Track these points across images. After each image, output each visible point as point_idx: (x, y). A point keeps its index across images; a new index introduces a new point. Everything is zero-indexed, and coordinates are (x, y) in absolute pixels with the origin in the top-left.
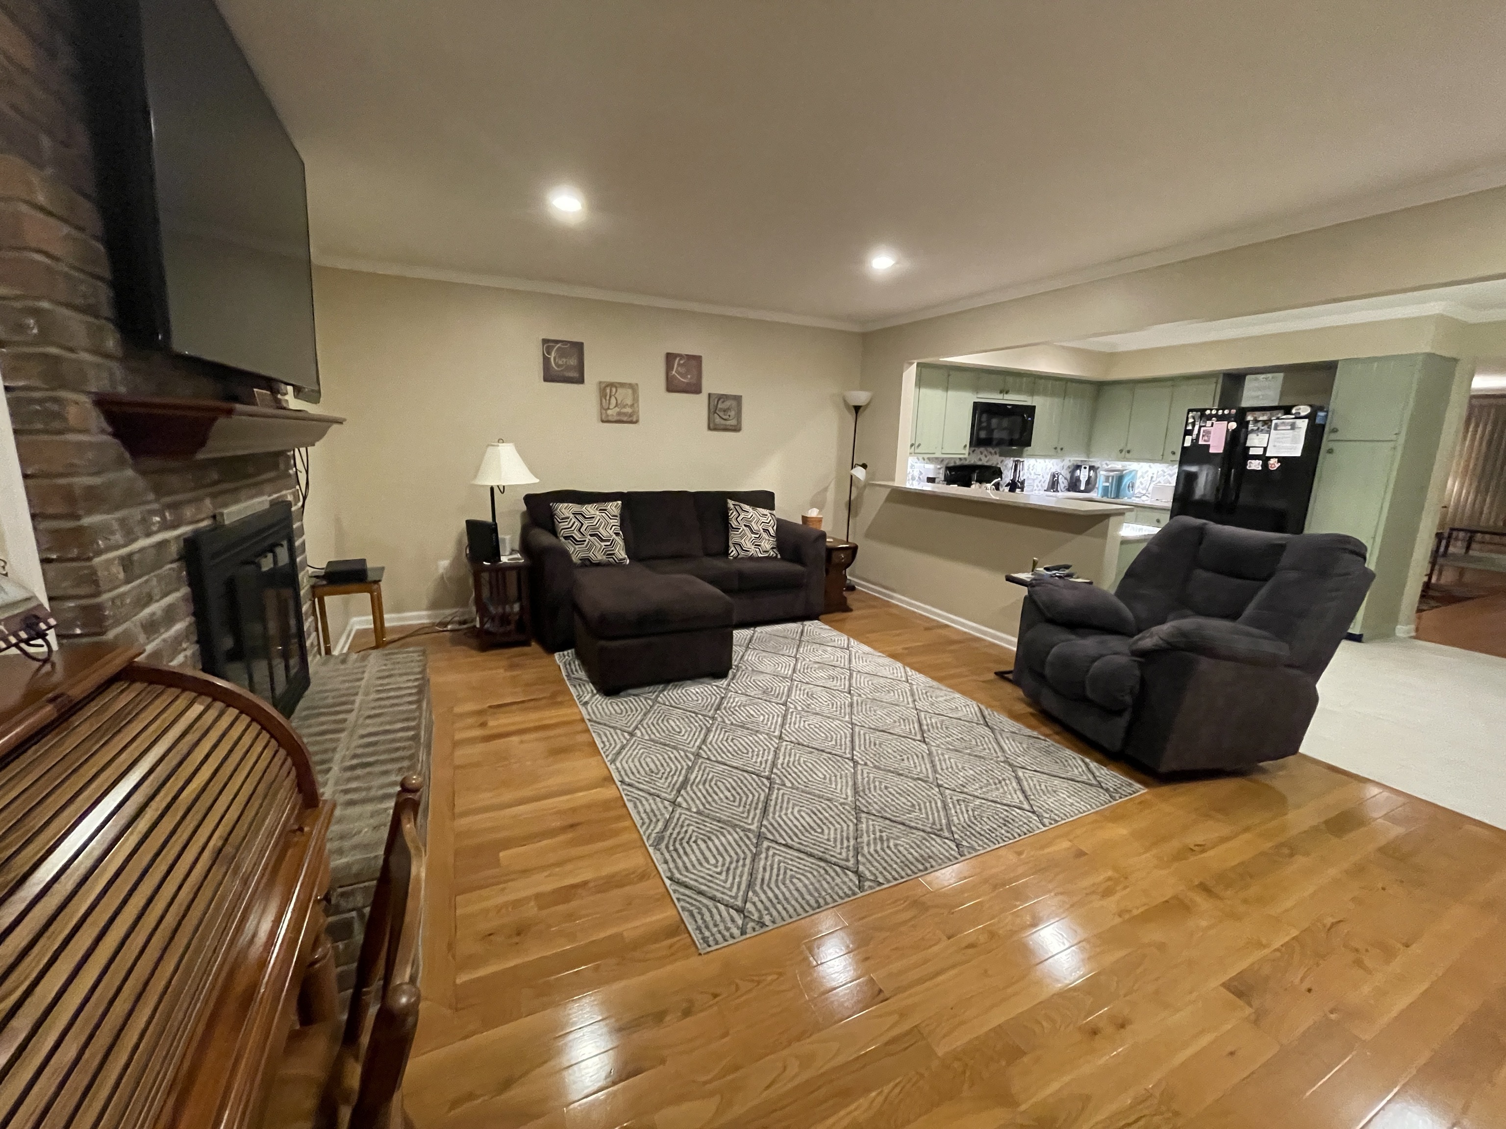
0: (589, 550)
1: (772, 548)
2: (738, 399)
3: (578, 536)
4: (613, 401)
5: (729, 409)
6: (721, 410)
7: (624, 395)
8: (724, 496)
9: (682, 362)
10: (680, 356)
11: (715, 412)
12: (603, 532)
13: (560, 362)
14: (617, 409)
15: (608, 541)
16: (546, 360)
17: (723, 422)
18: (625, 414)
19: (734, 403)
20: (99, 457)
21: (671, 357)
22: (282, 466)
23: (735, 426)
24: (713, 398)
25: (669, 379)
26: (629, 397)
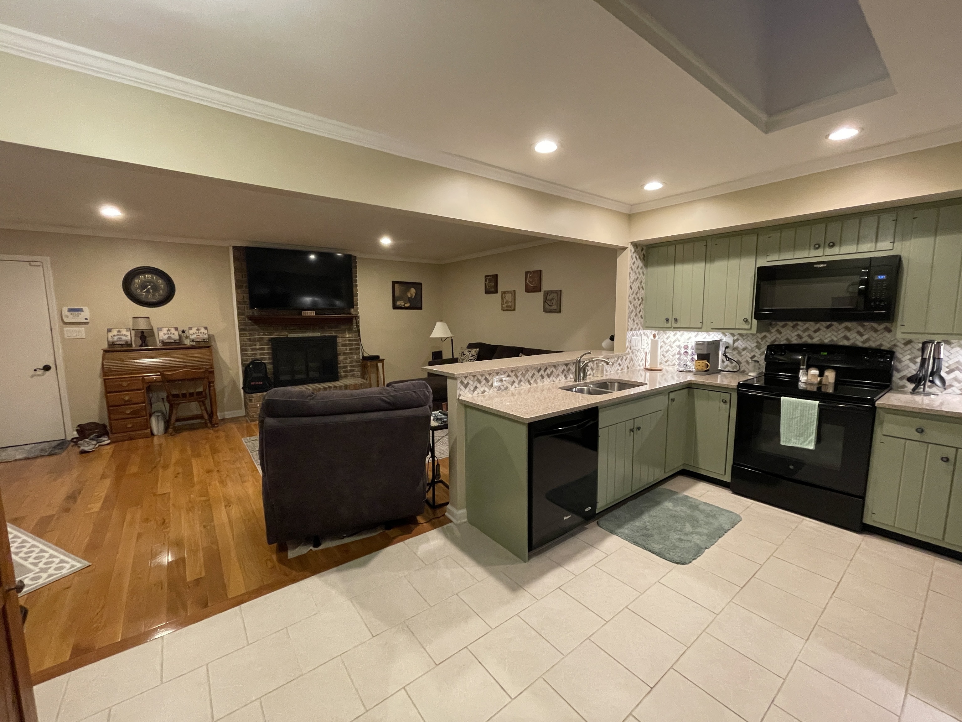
2: (560, 292)
4: (505, 301)
5: (553, 299)
6: (549, 300)
7: (509, 297)
9: (531, 275)
10: (531, 272)
11: (546, 301)
13: (490, 285)
14: (506, 304)
16: (485, 284)
18: (509, 306)
19: (555, 295)
20: (246, 324)
21: (527, 273)
22: (343, 327)
23: (556, 309)
24: (547, 293)
25: (526, 285)
26: (511, 298)
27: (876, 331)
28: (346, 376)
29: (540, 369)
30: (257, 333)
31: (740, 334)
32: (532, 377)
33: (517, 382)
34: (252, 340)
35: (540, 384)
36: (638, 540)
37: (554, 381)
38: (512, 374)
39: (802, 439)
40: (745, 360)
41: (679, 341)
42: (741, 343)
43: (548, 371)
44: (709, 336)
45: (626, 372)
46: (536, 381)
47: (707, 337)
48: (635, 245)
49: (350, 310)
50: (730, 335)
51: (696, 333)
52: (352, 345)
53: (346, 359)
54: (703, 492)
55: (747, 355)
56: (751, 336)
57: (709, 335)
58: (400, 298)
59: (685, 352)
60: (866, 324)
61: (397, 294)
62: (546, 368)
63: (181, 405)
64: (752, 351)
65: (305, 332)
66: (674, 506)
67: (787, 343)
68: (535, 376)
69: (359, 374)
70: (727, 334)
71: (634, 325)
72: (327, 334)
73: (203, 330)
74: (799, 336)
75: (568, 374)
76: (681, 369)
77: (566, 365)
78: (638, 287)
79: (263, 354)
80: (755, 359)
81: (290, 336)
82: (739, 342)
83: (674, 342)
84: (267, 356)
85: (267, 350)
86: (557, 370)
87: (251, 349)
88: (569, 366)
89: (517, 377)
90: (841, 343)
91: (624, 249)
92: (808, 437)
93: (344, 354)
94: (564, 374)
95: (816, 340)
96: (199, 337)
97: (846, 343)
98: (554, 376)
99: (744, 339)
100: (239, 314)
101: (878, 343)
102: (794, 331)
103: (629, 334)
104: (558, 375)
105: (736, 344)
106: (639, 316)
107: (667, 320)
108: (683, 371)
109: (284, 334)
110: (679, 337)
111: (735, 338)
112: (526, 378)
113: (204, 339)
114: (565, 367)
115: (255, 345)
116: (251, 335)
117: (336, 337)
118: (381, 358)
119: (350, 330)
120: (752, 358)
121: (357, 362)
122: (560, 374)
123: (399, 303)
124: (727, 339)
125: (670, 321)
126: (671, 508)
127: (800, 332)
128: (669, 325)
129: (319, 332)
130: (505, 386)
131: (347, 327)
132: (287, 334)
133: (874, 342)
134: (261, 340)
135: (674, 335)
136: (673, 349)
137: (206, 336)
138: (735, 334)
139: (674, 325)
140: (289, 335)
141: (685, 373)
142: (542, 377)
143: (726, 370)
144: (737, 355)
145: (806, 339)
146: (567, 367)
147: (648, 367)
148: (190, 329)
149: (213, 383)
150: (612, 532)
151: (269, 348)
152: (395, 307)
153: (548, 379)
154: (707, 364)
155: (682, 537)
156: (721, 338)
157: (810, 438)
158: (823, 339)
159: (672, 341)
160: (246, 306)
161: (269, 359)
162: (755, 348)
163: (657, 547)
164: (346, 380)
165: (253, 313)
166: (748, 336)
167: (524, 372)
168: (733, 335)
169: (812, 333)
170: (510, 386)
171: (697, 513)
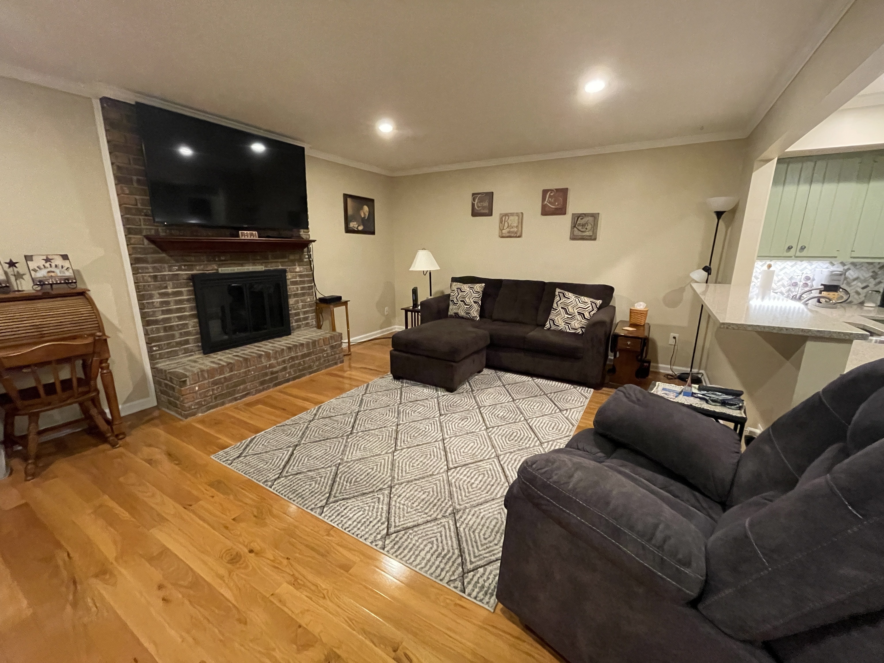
0: (459, 309)
1: (582, 328)
2: (595, 216)
3: (455, 300)
4: (506, 225)
5: (587, 223)
6: (579, 225)
7: (514, 221)
8: (554, 286)
9: (552, 194)
10: (551, 191)
11: (575, 227)
12: (467, 300)
13: (480, 205)
14: (508, 229)
15: (469, 305)
16: (473, 205)
17: (580, 233)
18: (512, 232)
19: (591, 219)
20: (144, 251)
21: (545, 192)
22: (292, 257)
23: (590, 236)
24: (577, 217)
25: (544, 207)
26: (516, 222)
28: (299, 327)
30: (166, 265)
31: (853, 263)
34: (159, 279)
49: (299, 232)
52: (303, 282)
53: (297, 302)
55: (858, 285)
58: (354, 219)
61: (350, 212)
63: (42, 414)
65: (242, 265)
69: (314, 323)
72: (272, 267)
73: (59, 261)
79: (181, 302)
80: (869, 288)
81: (223, 270)
82: (851, 271)
84: (186, 305)
85: (187, 295)
87: (159, 294)
93: (296, 295)
96: (53, 274)
99: (857, 269)
100: (128, 232)
107: (790, 248)
109: (211, 268)
113: (68, 280)
115: (166, 288)
116: (155, 269)
117: (285, 271)
118: (344, 299)
119: (300, 261)
120: (864, 288)
121: (310, 306)
123: (353, 225)
125: (793, 249)
128: (790, 254)
129: (262, 264)
131: (297, 257)
132: (216, 267)
134: (175, 277)
137: (69, 274)
139: (798, 254)
140: (220, 269)
148: (29, 258)
149: (106, 362)
151: (189, 291)
152: (348, 230)
160: (141, 217)
161: (191, 309)
162: (869, 278)
164: (298, 333)
165: (157, 231)
166: (863, 266)
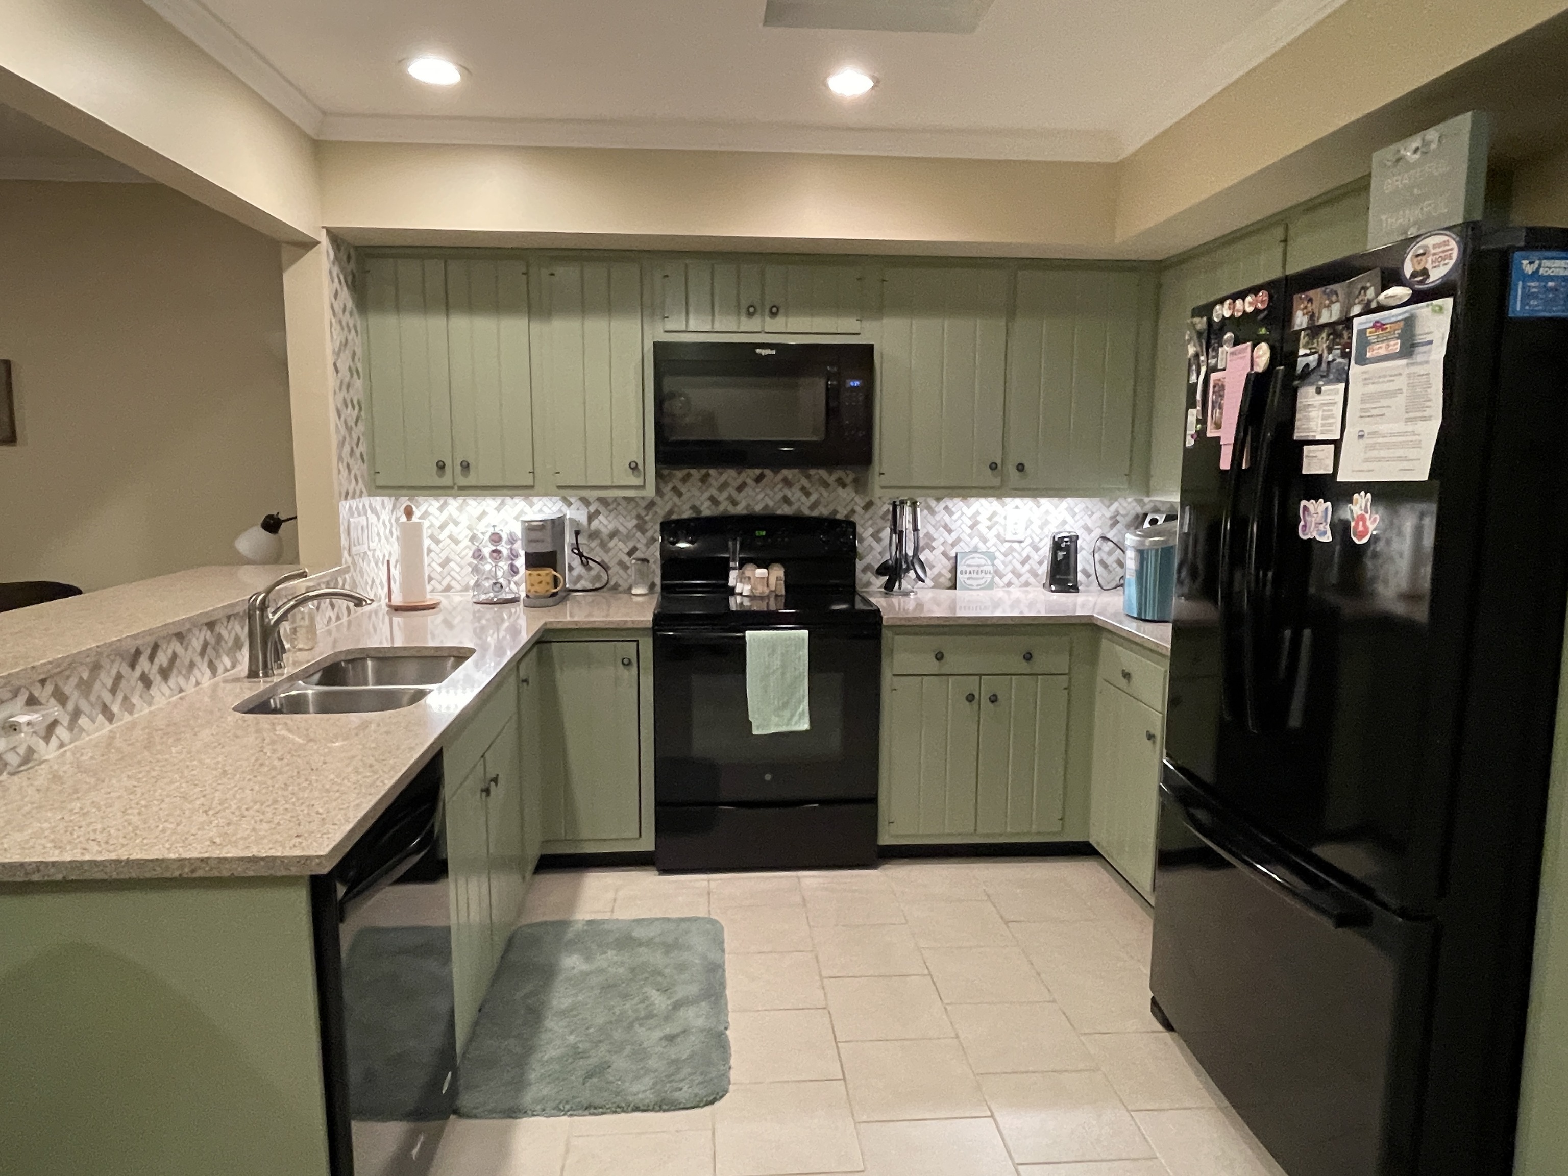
27: (826, 485)
29: (138, 653)
31: (601, 500)
32: (113, 691)
33: (65, 720)
35: (143, 711)
36: (586, 1096)
37: (181, 690)
38: (44, 693)
39: (787, 713)
40: (616, 560)
41: (456, 523)
42: (605, 522)
43: (162, 658)
44: (531, 507)
45: (346, 624)
46: (127, 703)
47: (527, 508)
48: (336, 237)
50: (579, 503)
51: (499, 500)
54: (610, 895)
55: (619, 548)
56: (624, 503)
57: (531, 505)
59: (494, 551)
60: (812, 472)
62: (155, 648)
64: (628, 537)
66: (588, 958)
67: (694, 515)
68: (123, 684)
70: (572, 500)
71: (350, 482)
74: (714, 501)
75: (218, 656)
76: (483, 597)
77: (211, 625)
78: (350, 368)
80: (638, 554)
82: (601, 517)
83: (442, 527)
86: (186, 649)
88: (217, 628)
89: (61, 698)
90: (779, 512)
91: (307, 245)
92: (796, 708)
94: (206, 659)
95: (740, 509)
97: (786, 510)
98: (180, 672)
99: (611, 511)
101: (831, 508)
102: (704, 488)
103: (345, 506)
104: (192, 665)
105: (595, 524)
106: (358, 455)
107: (441, 466)
108: (491, 603)
110: (455, 514)
111: (592, 509)
112: (93, 698)
114: (206, 634)
120: (630, 554)
122: (197, 659)
124: (576, 513)
125: (448, 469)
126: (585, 967)
127: (714, 492)
128: (446, 480)
130: (22, 750)
133: (825, 507)
135: (441, 509)
136: (441, 545)
138: (591, 500)
139: (462, 481)
141: (496, 608)
142: (146, 681)
143: (579, 587)
144: (598, 549)
145: (725, 507)
146: (212, 631)
147: (397, 600)
150: (514, 1112)
153: (165, 688)
154: (555, 577)
155: (668, 1030)
156: (560, 511)
157: (801, 710)
158: (752, 503)
159: (437, 524)
162: (635, 530)
163: (641, 1089)
166: (619, 504)
167: (85, 676)
168: (585, 502)
169: (734, 493)
170: (42, 743)
171: (644, 955)
